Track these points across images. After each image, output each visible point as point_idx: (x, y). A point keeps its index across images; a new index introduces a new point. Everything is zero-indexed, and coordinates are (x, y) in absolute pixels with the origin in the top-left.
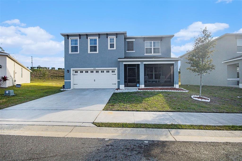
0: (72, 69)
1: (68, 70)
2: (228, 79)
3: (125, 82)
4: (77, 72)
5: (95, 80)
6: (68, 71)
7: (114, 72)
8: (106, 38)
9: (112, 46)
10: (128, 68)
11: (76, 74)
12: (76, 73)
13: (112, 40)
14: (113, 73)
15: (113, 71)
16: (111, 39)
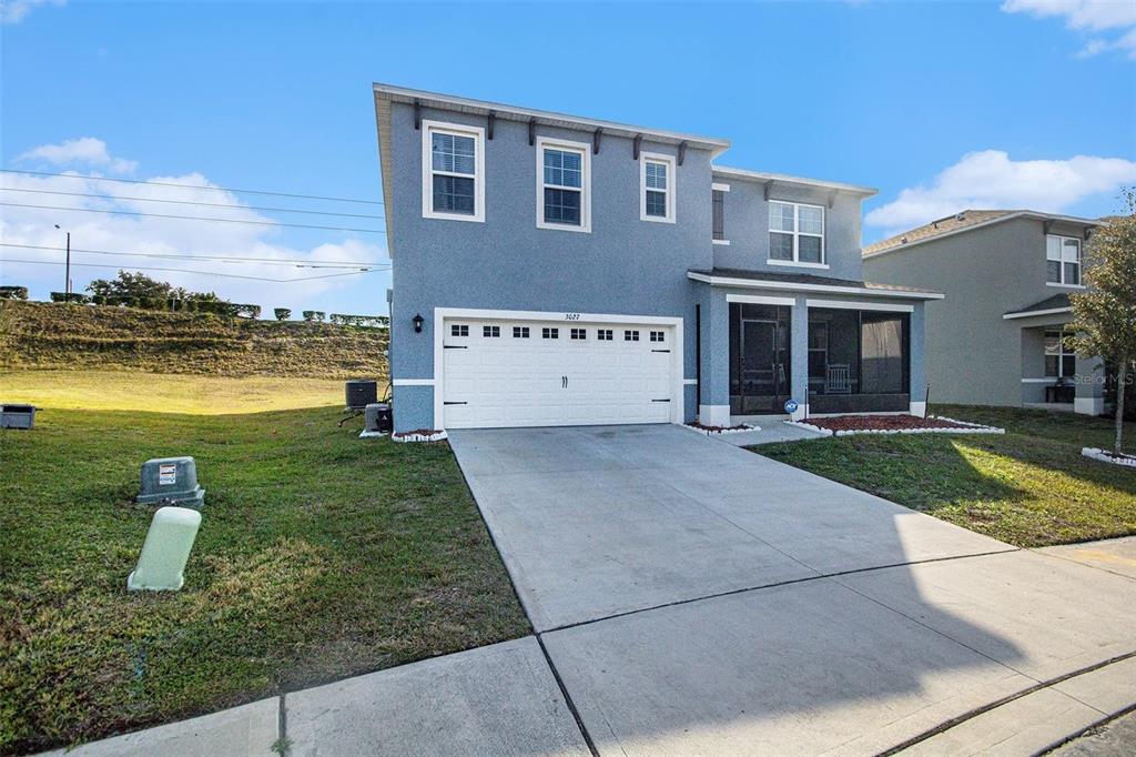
0: (440, 313)
1: (418, 319)
2: (1023, 380)
3: (732, 392)
4: (465, 334)
5: (565, 379)
6: (419, 324)
7: (661, 339)
8: (631, 160)
9: (656, 204)
10: (742, 321)
11: (459, 340)
12: (455, 334)
13: (656, 174)
14: (658, 345)
15: (657, 336)
16: (650, 168)
